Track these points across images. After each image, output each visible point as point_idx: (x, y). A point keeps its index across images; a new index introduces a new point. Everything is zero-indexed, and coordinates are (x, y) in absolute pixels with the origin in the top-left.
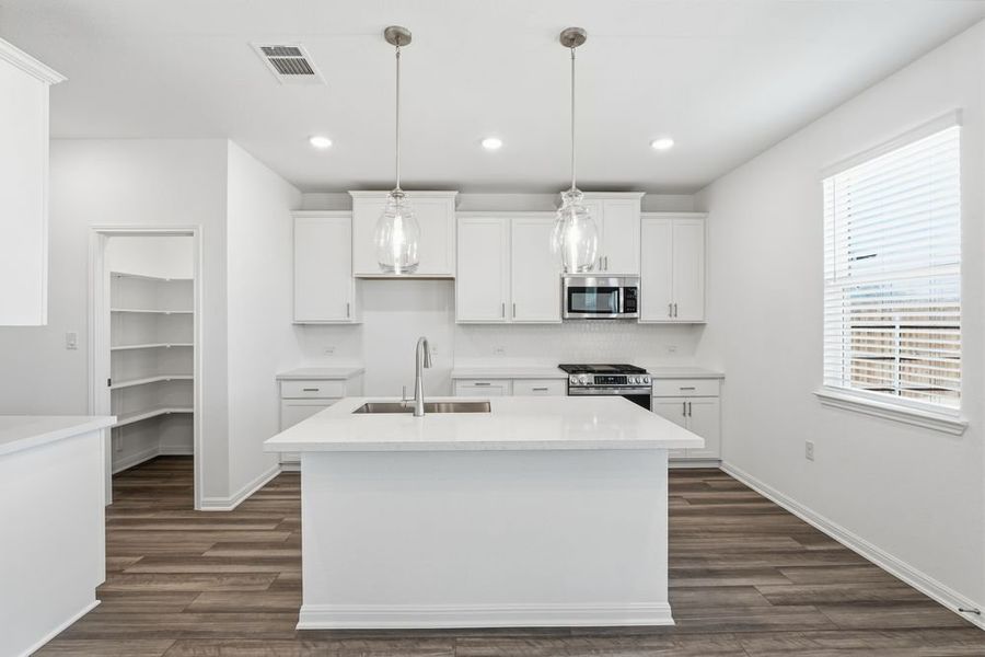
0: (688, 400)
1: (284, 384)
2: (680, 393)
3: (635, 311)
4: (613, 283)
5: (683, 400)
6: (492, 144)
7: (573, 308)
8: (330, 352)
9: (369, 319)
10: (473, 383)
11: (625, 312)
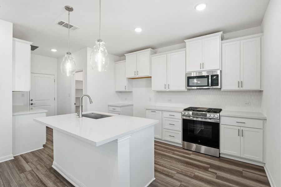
0: (242, 128)
1: (110, 107)
2: (237, 124)
3: (218, 85)
4: (204, 74)
5: (239, 128)
6: (138, 30)
7: (190, 85)
8: (126, 99)
9: (134, 90)
10: (150, 111)
11: (212, 86)
